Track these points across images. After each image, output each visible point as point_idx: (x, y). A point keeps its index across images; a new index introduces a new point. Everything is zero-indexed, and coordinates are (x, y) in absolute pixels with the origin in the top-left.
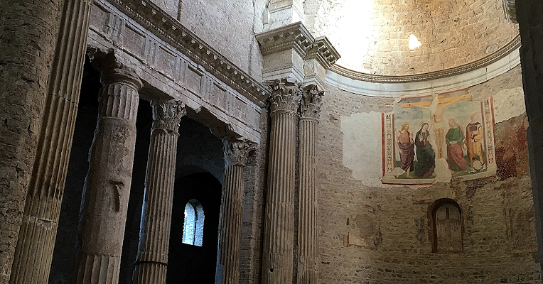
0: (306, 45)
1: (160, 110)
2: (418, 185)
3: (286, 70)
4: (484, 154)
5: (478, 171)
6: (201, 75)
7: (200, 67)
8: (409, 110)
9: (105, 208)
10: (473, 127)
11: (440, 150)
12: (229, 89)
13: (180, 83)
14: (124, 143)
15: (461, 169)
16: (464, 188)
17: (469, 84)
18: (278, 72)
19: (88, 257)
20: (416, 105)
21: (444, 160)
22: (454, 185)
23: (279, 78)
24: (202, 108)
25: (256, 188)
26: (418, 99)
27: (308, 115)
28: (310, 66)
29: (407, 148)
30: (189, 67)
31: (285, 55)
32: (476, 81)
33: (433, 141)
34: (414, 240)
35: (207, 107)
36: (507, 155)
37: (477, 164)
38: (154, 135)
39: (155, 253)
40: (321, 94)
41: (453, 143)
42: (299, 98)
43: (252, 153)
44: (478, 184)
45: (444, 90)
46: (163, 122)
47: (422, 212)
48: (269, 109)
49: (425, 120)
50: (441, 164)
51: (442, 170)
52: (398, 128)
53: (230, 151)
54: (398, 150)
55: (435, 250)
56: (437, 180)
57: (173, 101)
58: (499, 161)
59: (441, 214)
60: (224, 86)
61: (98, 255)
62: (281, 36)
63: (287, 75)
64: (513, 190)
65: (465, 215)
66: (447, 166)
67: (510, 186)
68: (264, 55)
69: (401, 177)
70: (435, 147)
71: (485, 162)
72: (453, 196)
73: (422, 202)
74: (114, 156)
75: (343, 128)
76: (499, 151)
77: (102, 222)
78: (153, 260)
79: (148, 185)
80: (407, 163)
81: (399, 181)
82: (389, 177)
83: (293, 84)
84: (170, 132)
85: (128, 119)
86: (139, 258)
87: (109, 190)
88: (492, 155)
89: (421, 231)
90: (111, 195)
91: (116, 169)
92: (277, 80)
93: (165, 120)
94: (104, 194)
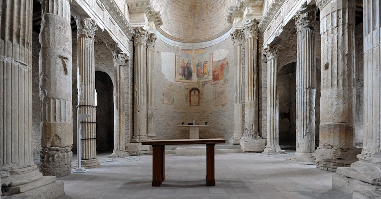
0: (150, 12)
1: (82, 23)
2: (186, 83)
3: (142, 23)
4: (208, 72)
5: (206, 78)
6: (103, 11)
7: (102, 4)
8: (184, 54)
9: (58, 72)
10: (206, 63)
11: (194, 70)
12: (117, 25)
13: (93, 9)
14: (65, 33)
15: (201, 78)
16: (201, 84)
17: (206, 46)
18: (138, 23)
19: (52, 100)
20: (187, 52)
21: (195, 74)
22: (198, 83)
23: (139, 26)
24: (105, 29)
25: (129, 77)
26: (188, 50)
27: (150, 47)
28: (151, 24)
29: (184, 69)
30: (97, 3)
31: (141, 16)
32: (208, 46)
33: (192, 66)
34: (184, 102)
35: (107, 30)
36: (216, 73)
37: (206, 76)
38: (80, 38)
39: (89, 101)
40: (156, 39)
41: (199, 68)
42: (147, 38)
43: (127, 61)
44: (206, 83)
45: (197, 48)
46: (85, 30)
47: (187, 92)
48: (133, 42)
49: (190, 58)
50: (194, 75)
51: (194, 77)
52: (181, 61)
53: (117, 58)
54: (180, 69)
55: (190, 105)
56: (193, 81)
57: (90, 19)
58: (213, 76)
59: (193, 93)
60: (114, 22)
61: (58, 99)
62: (140, 4)
63: (143, 25)
64: (217, 85)
65: (201, 93)
66: (196, 76)
67: (216, 83)
68: (130, 13)
69: (181, 79)
70: (193, 69)
71: (209, 75)
72: (197, 87)
73: (187, 89)
74: (59, 40)
75: (162, 57)
76: (214, 72)
77: (57, 80)
78: (89, 105)
79: (80, 65)
80: (184, 75)
81: (180, 81)
82: (177, 79)
83: (145, 31)
84: (90, 37)
85: (66, 18)
86: (80, 104)
87: (59, 61)
88: (211, 73)
89: (187, 98)
90: (61, 64)
91: (62, 48)
92: (138, 27)
93: (86, 29)
94: (56, 64)
